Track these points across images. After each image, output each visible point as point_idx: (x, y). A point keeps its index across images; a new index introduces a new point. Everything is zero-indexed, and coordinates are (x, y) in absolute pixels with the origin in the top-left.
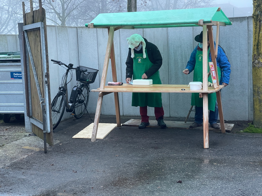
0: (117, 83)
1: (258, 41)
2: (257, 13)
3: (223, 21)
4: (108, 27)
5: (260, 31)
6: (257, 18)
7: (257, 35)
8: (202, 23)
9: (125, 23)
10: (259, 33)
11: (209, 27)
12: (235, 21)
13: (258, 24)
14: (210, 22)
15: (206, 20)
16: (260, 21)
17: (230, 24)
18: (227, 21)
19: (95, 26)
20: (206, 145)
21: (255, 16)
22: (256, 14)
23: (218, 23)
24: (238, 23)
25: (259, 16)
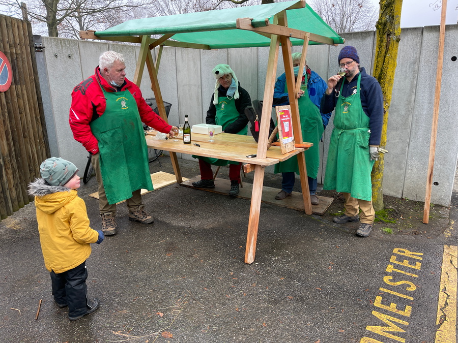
1: (381, 71)
2: (384, 19)
5: (386, 52)
6: (384, 29)
7: (381, 59)
8: (244, 26)
10: (385, 56)
11: (284, 41)
13: (385, 39)
14: (265, 23)
15: (257, 19)
16: (389, 35)
17: (341, 42)
18: (336, 37)
21: (381, 24)
22: (382, 21)
23: (308, 35)
25: (388, 25)
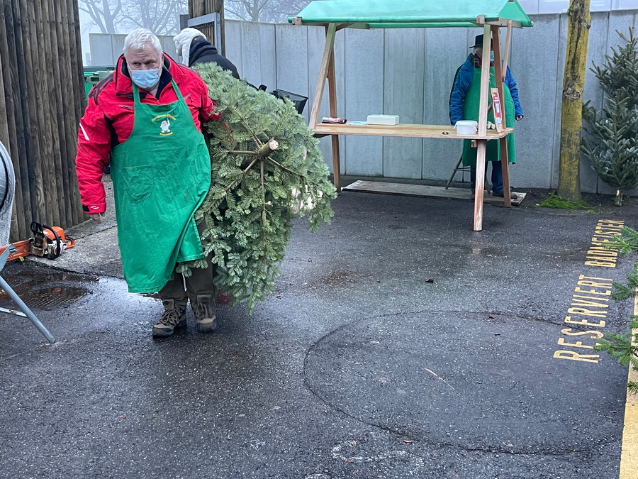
0: (338, 119)
1: (575, 56)
2: (575, 7)
3: (519, 20)
4: (325, 24)
5: (578, 38)
6: (575, 16)
7: (573, 44)
8: (482, 21)
9: (354, 18)
10: (577, 42)
11: (494, 29)
12: (539, 20)
13: (577, 26)
14: (497, 19)
15: (489, 16)
16: (580, 22)
17: (530, 25)
18: (526, 20)
19: (304, 22)
20: (478, 225)
21: (572, 11)
22: (574, 9)
23: (510, 22)
24: (544, 23)
25: (579, 13)
